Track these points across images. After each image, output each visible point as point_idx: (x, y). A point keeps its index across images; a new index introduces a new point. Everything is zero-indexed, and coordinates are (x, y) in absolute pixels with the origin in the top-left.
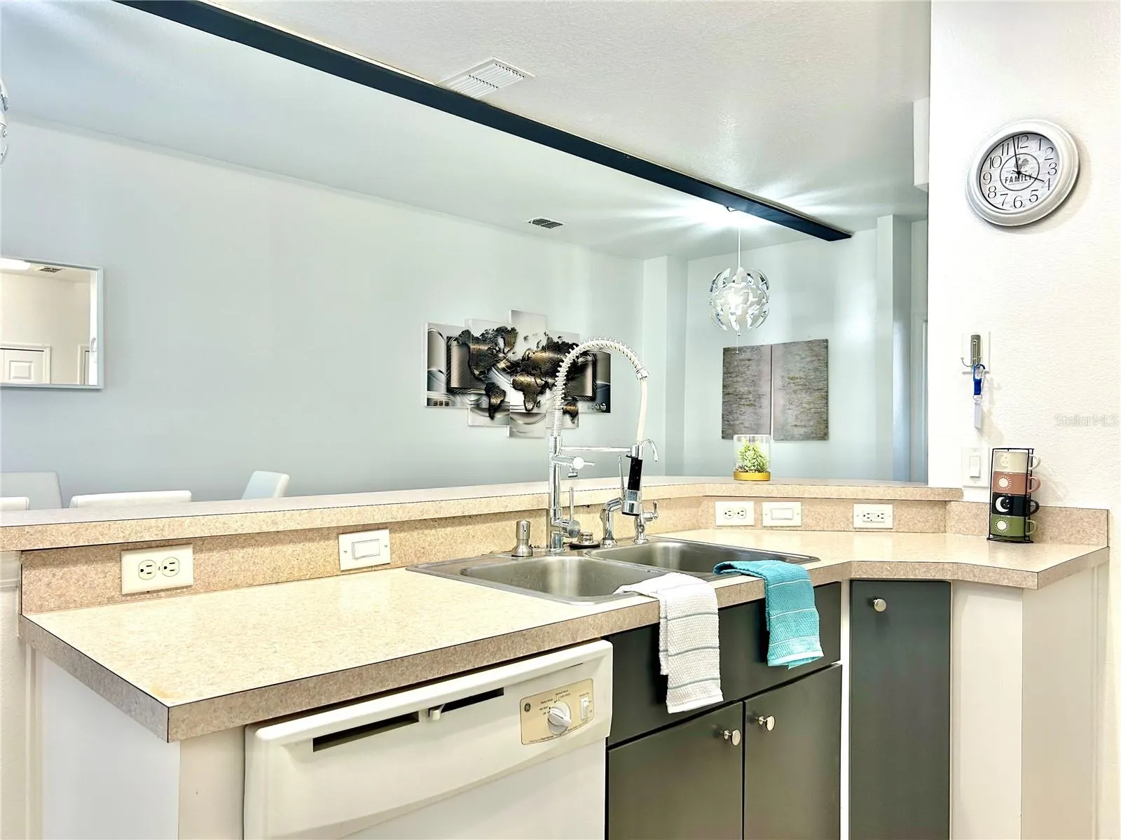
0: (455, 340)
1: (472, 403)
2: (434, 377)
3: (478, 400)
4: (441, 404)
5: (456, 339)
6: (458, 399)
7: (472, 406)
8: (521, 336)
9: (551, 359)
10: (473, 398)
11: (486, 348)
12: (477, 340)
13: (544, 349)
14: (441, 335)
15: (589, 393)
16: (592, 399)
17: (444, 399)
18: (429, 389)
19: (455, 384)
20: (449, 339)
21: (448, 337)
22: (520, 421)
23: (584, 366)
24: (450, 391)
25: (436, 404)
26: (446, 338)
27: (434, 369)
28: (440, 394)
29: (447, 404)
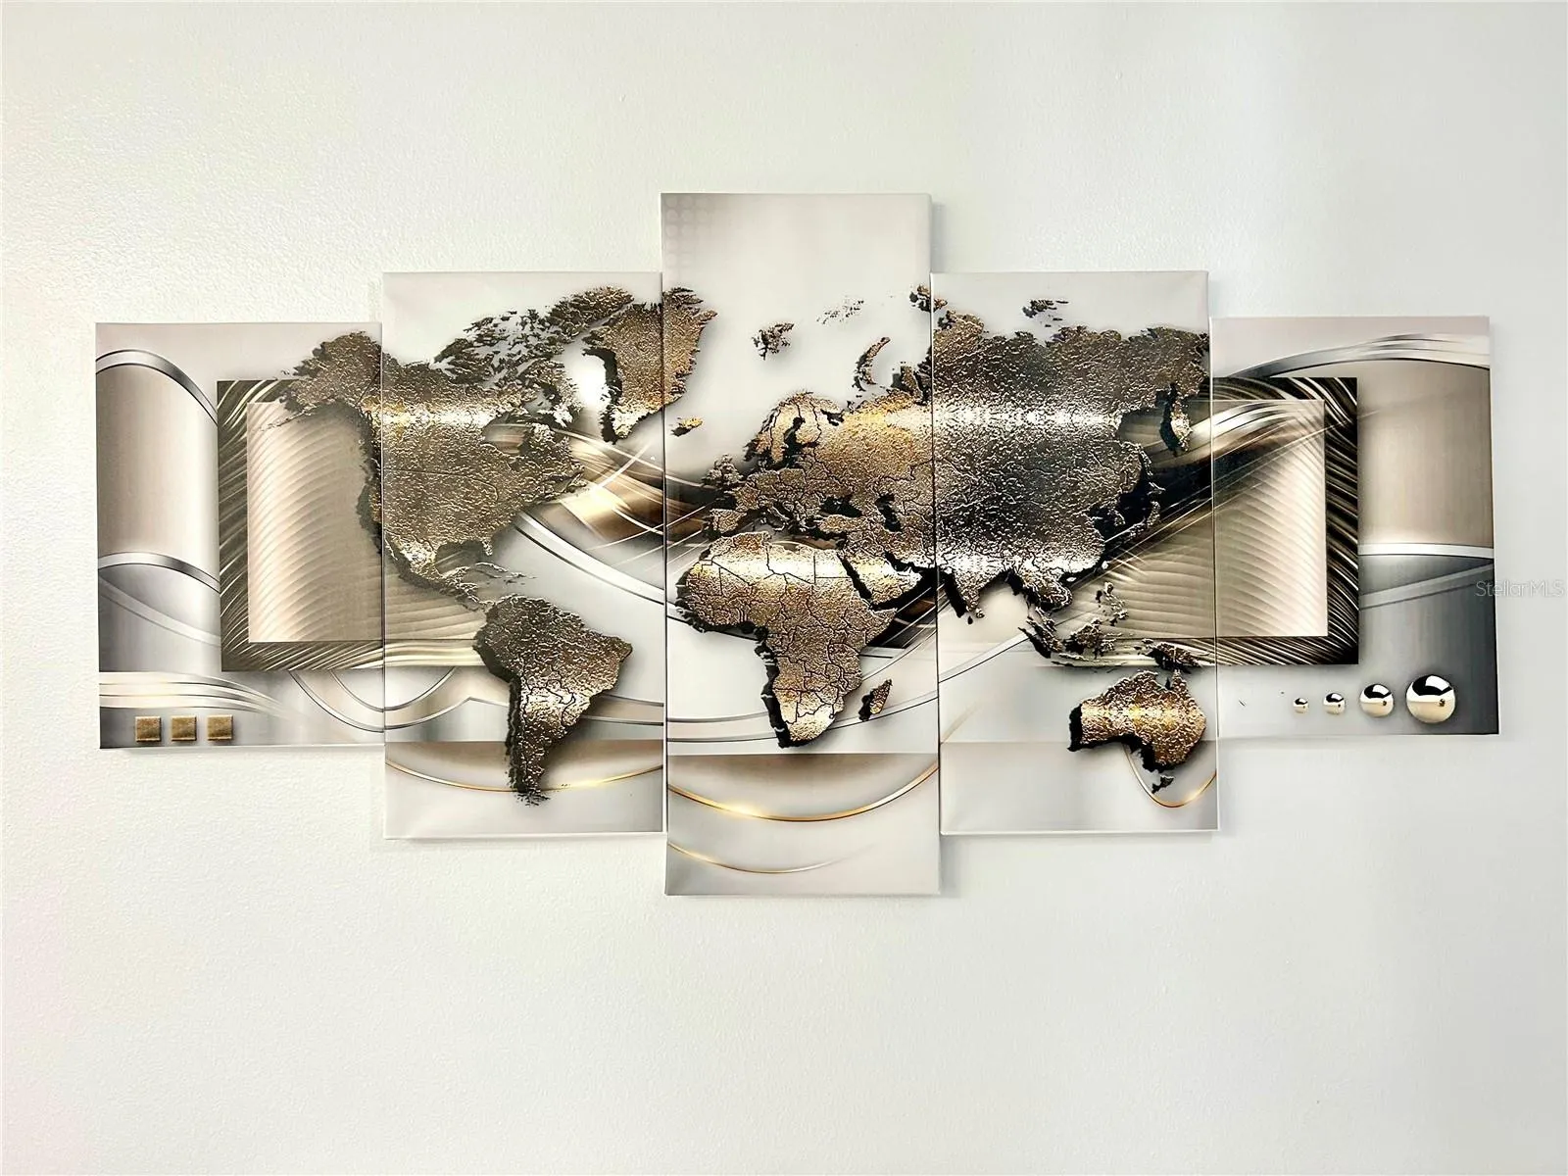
0: (270, 398)
1: (393, 719)
2: (139, 596)
3: (429, 703)
4: (187, 735)
5: (281, 391)
6: (296, 700)
7: (392, 736)
8: (734, 328)
10: (397, 691)
11: (483, 418)
12: (419, 383)
14: (179, 377)
15: (1300, 616)
17: (201, 705)
18: (110, 660)
19: (272, 624)
20: (231, 393)
21: (222, 386)
22: (744, 802)
24: (247, 662)
25: (151, 737)
26: (209, 390)
27: (136, 556)
28: (178, 683)
29: (225, 736)
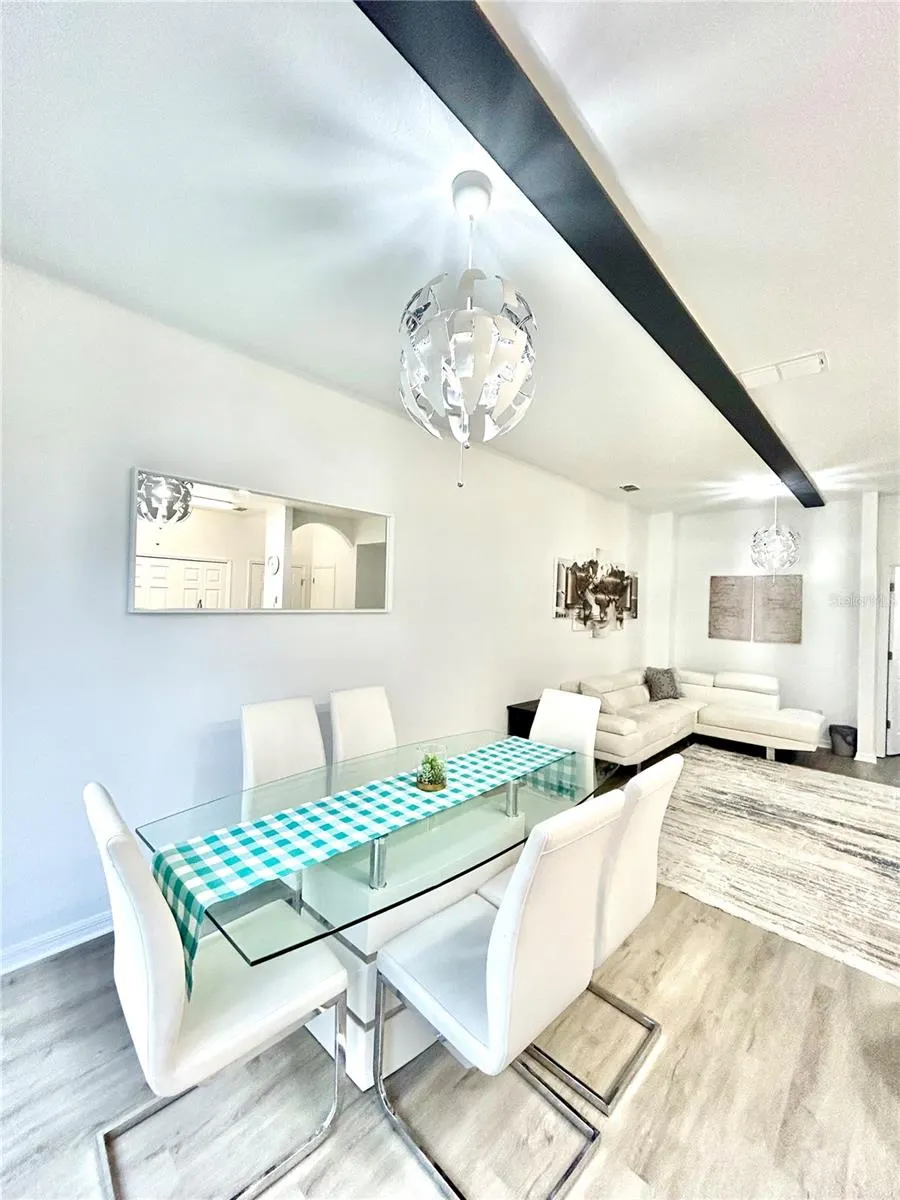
0: (570, 570)
2: (559, 596)
3: (579, 613)
4: (562, 616)
6: (570, 612)
7: (576, 617)
8: (600, 564)
9: (612, 582)
10: (577, 611)
11: (584, 575)
12: (580, 570)
13: (610, 575)
14: (563, 566)
15: (628, 606)
16: (629, 609)
17: (563, 612)
18: (557, 605)
19: (569, 602)
20: (567, 569)
22: (598, 626)
23: (626, 587)
24: (567, 607)
25: (559, 616)
28: (561, 610)
29: (565, 616)
